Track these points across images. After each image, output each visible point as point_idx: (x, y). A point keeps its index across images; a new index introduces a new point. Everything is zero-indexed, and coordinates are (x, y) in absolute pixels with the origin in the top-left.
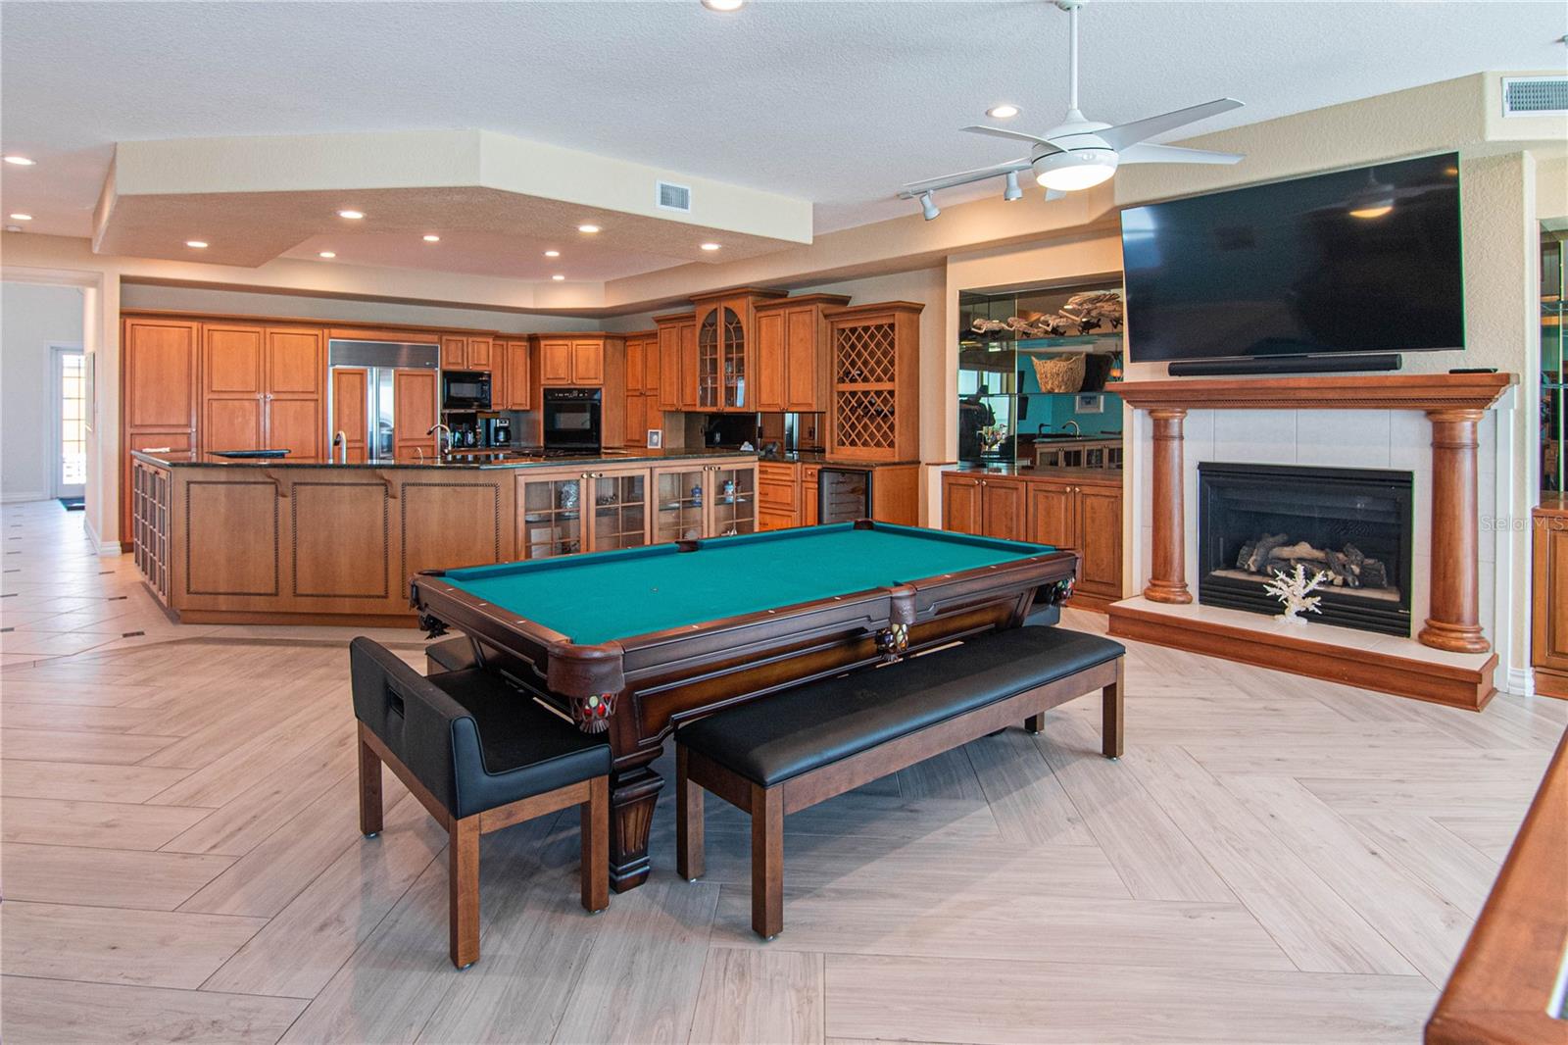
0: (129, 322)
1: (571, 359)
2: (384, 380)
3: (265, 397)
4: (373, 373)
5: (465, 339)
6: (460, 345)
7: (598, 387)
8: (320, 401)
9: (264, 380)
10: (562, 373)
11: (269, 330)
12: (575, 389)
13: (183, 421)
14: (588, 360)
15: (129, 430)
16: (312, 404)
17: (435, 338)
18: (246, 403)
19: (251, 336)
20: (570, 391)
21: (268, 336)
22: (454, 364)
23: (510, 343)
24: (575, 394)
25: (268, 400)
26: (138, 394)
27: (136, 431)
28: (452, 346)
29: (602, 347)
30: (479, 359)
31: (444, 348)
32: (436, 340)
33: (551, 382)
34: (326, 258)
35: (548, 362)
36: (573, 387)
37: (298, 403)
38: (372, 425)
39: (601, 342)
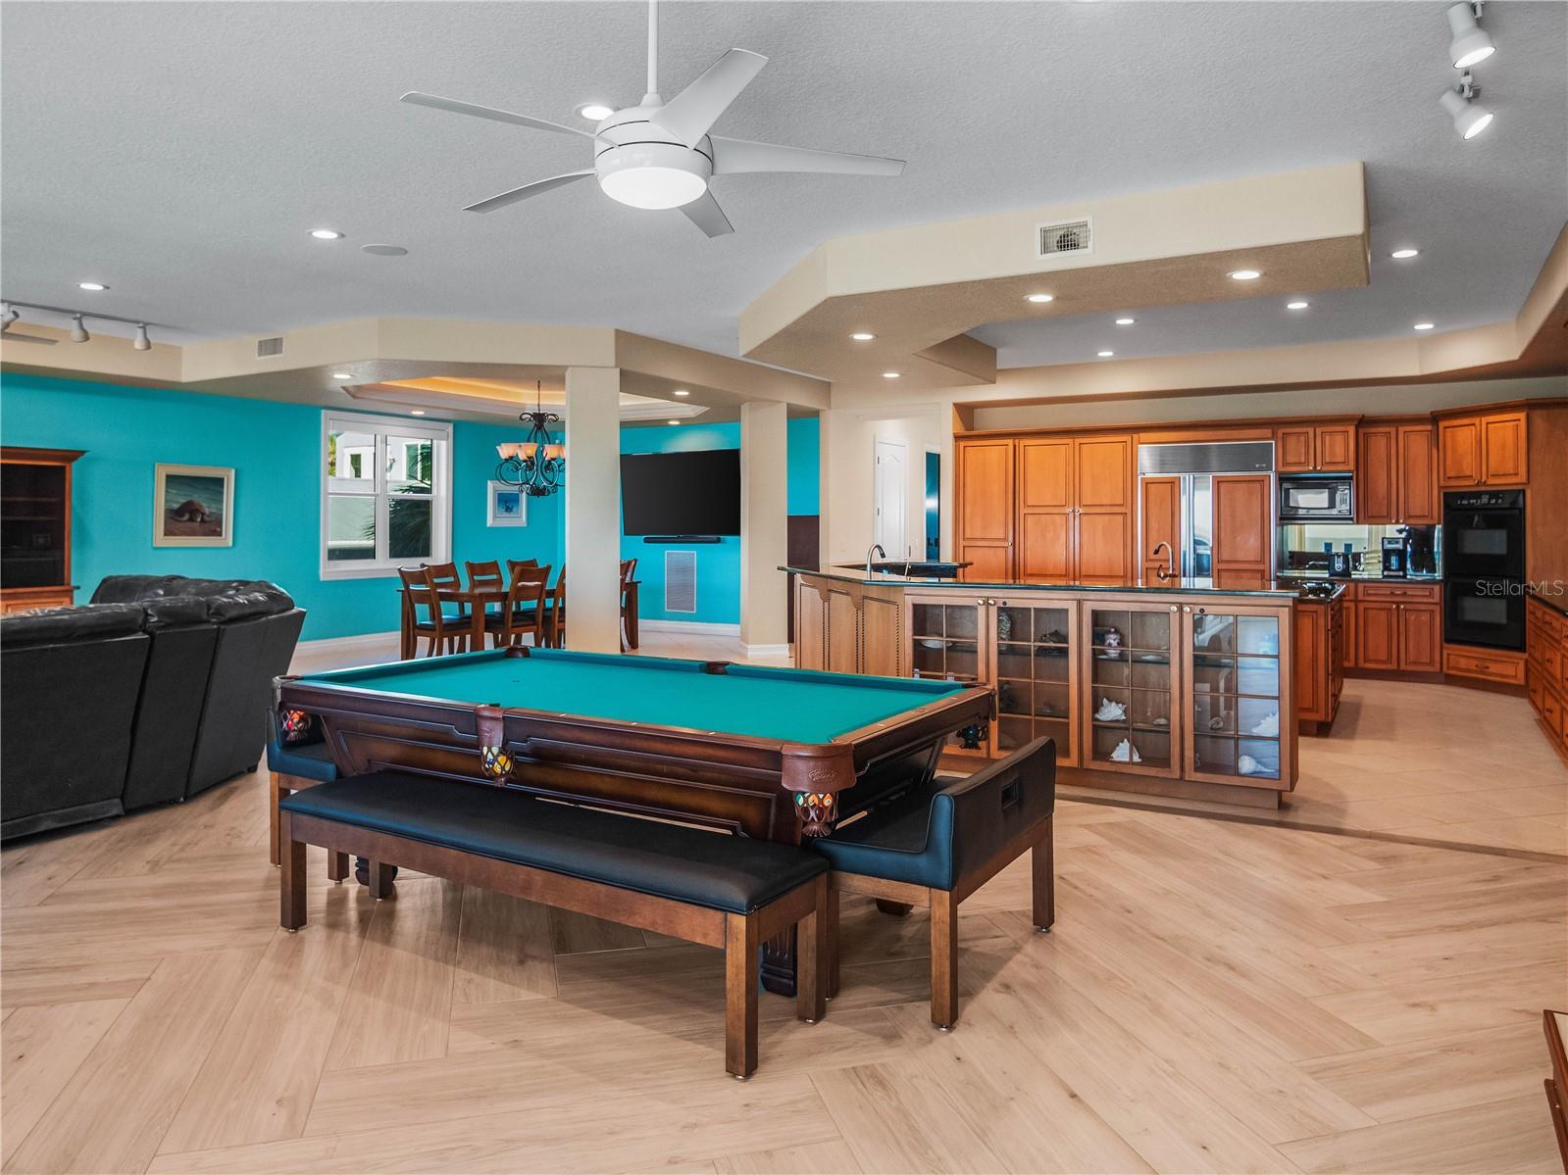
0: (962, 444)
1: (1481, 445)
2: (1202, 489)
3: (1074, 511)
4: (1187, 479)
5: (1311, 431)
6: (1303, 438)
7: (1520, 487)
8: (1129, 515)
9: (1076, 494)
10: (1469, 466)
11: (1078, 441)
12: (1486, 493)
13: (1002, 536)
14: (1504, 447)
15: (962, 543)
16: (1120, 518)
17: (1268, 432)
18: (1057, 517)
19: (1063, 448)
20: (1478, 495)
21: (1077, 447)
22: (1295, 464)
23: (1402, 429)
24: (1485, 499)
25: (1077, 514)
26: (968, 509)
27: (966, 543)
28: (1292, 441)
29: (1523, 424)
30: (1333, 454)
31: (1280, 444)
32: (1270, 435)
33: (1453, 483)
34: (1103, 357)
35: (1449, 453)
36: (1483, 489)
37: (1107, 517)
38: (1186, 544)
39: (1522, 416)
